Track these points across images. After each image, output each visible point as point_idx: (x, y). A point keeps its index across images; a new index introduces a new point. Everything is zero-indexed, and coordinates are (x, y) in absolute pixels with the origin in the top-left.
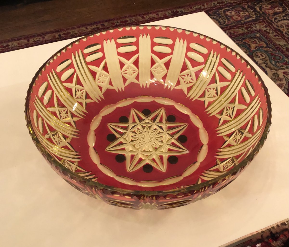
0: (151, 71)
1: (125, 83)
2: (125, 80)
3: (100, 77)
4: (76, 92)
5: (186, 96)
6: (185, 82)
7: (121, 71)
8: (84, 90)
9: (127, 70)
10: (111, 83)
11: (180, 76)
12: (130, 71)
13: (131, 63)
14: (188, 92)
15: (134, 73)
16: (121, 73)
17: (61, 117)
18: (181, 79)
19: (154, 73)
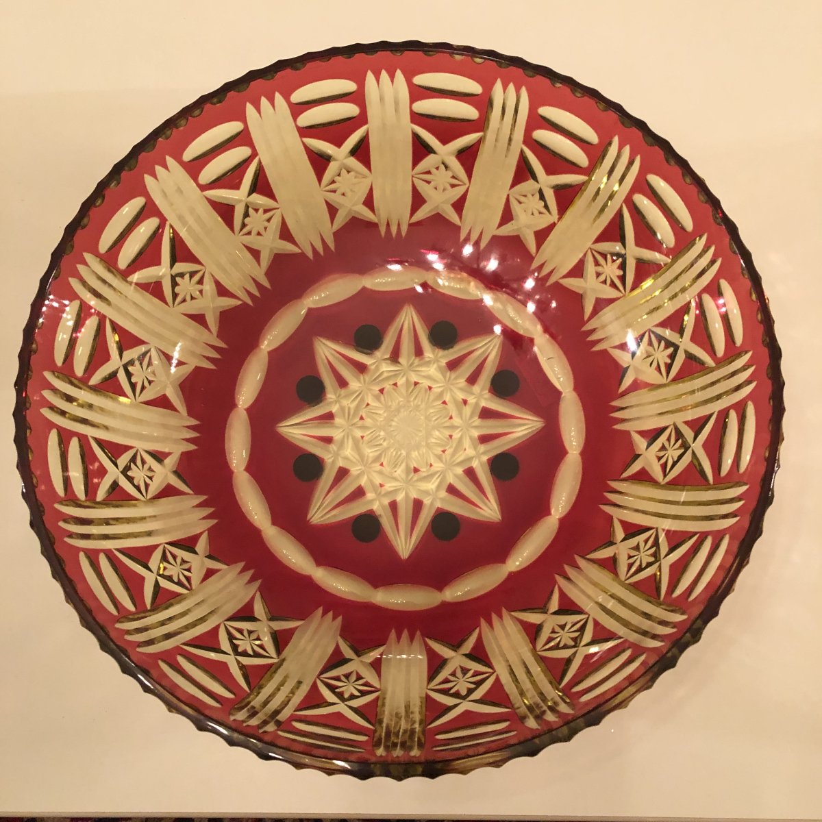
0: (508, 196)
1: (414, 209)
2: (418, 200)
3: (339, 175)
4: (246, 215)
5: (584, 323)
6: (598, 275)
7: (413, 168)
8: (278, 212)
9: (434, 171)
10: (369, 202)
11: (591, 249)
12: (442, 177)
13: (451, 154)
14: (595, 312)
15: (453, 186)
16: (412, 177)
17: (175, 296)
18: (590, 261)
19: (516, 208)
